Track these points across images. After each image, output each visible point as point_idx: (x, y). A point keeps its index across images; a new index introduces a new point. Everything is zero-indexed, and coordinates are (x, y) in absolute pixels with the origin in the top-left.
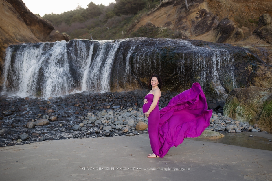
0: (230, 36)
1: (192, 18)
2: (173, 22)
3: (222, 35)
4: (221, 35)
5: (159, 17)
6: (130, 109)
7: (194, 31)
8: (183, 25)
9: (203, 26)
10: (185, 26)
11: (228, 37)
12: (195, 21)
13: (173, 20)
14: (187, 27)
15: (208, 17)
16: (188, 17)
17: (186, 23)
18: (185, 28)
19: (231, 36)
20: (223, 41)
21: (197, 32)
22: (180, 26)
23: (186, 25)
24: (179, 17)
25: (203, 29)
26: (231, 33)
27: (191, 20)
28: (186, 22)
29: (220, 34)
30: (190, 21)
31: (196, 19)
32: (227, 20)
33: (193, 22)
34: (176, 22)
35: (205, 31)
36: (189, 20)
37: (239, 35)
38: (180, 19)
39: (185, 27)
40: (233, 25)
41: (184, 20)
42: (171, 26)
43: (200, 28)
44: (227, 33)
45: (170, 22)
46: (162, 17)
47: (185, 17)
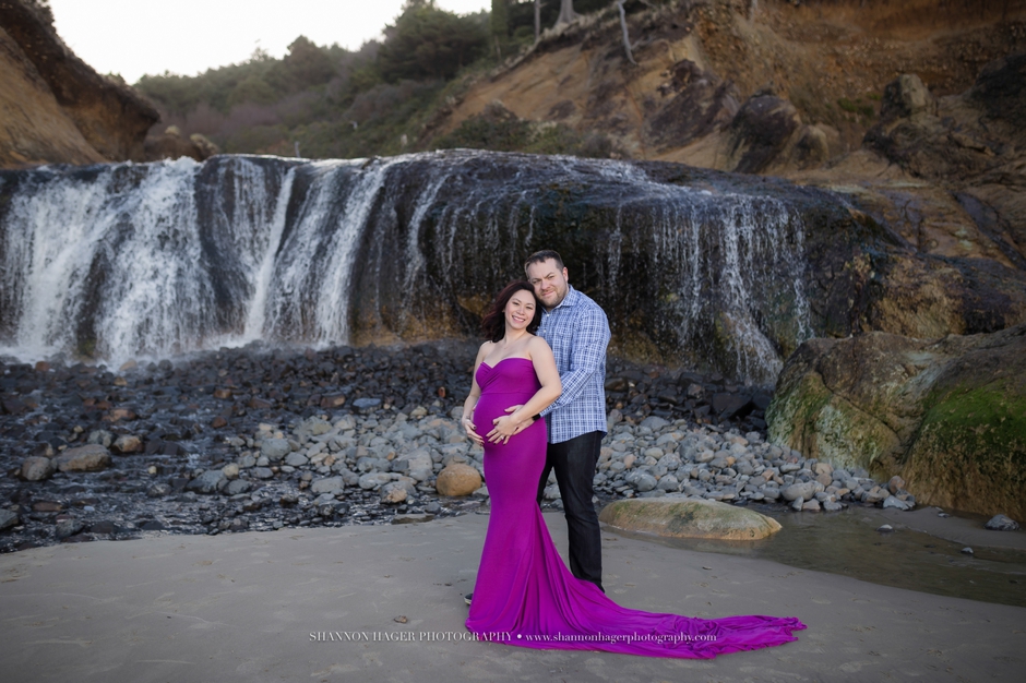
0: (779, 151)
1: (645, 90)
2: (581, 106)
3: (752, 149)
4: (747, 149)
5: (530, 87)
6: (419, 411)
7: (651, 134)
8: (613, 115)
9: (685, 118)
10: (620, 117)
11: (774, 157)
12: (657, 101)
13: (580, 98)
14: (627, 121)
15: (702, 87)
16: (630, 88)
17: (624, 108)
18: (622, 126)
19: (785, 154)
20: (754, 169)
21: (662, 138)
22: (602, 118)
23: (625, 115)
24: (601, 88)
25: (682, 130)
26: (784, 140)
27: (643, 96)
28: (624, 103)
29: (745, 144)
30: (637, 99)
31: (659, 93)
32: (767, 97)
33: (649, 104)
34: (589, 103)
35: (689, 135)
36: (634, 97)
37: (812, 151)
38: (602, 95)
39: (621, 121)
40: (792, 116)
41: (618, 98)
42: (571, 116)
43: (674, 126)
44: (769, 143)
45: (569, 103)
46: (540, 87)
47: (622, 86)
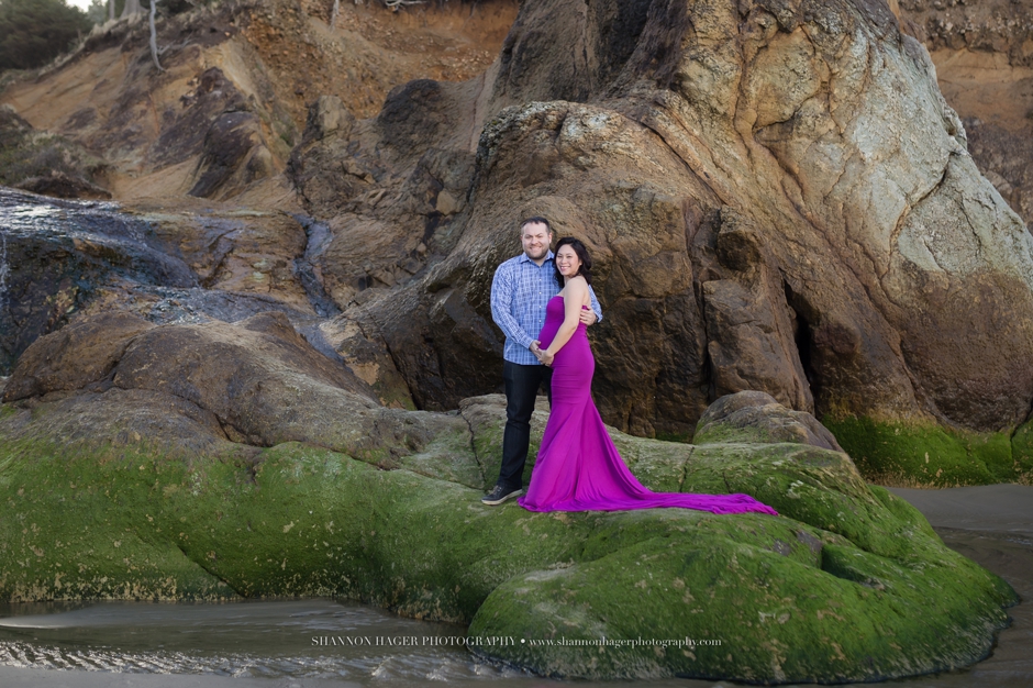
0: (233, 173)
1: (168, 100)
2: (103, 114)
3: (210, 169)
4: (206, 170)
5: (67, 91)
7: (157, 150)
8: (129, 127)
9: (193, 132)
10: (133, 130)
11: (227, 179)
12: (177, 112)
13: (104, 106)
14: (139, 134)
15: (215, 98)
16: (153, 97)
17: (143, 118)
18: (132, 139)
19: (237, 176)
20: (206, 192)
21: (165, 154)
22: (115, 130)
23: (140, 128)
24: (127, 94)
25: (186, 147)
26: (238, 161)
27: (165, 106)
28: (143, 113)
29: (205, 164)
30: (158, 110)
31: (182, 103)
33: (168, 115)
34: (112, 111)
35: (191, 151)
36: (156, 107)
37: (257, 174)
38: (127, 101)
39: (132, 134)
40: (248, 135)
41: (138, 108)
42: (89, 126)
43: (180, 141)
44: (224, 164)
45: (91, 111)
46: (77, 91)
47: (146, 94)
